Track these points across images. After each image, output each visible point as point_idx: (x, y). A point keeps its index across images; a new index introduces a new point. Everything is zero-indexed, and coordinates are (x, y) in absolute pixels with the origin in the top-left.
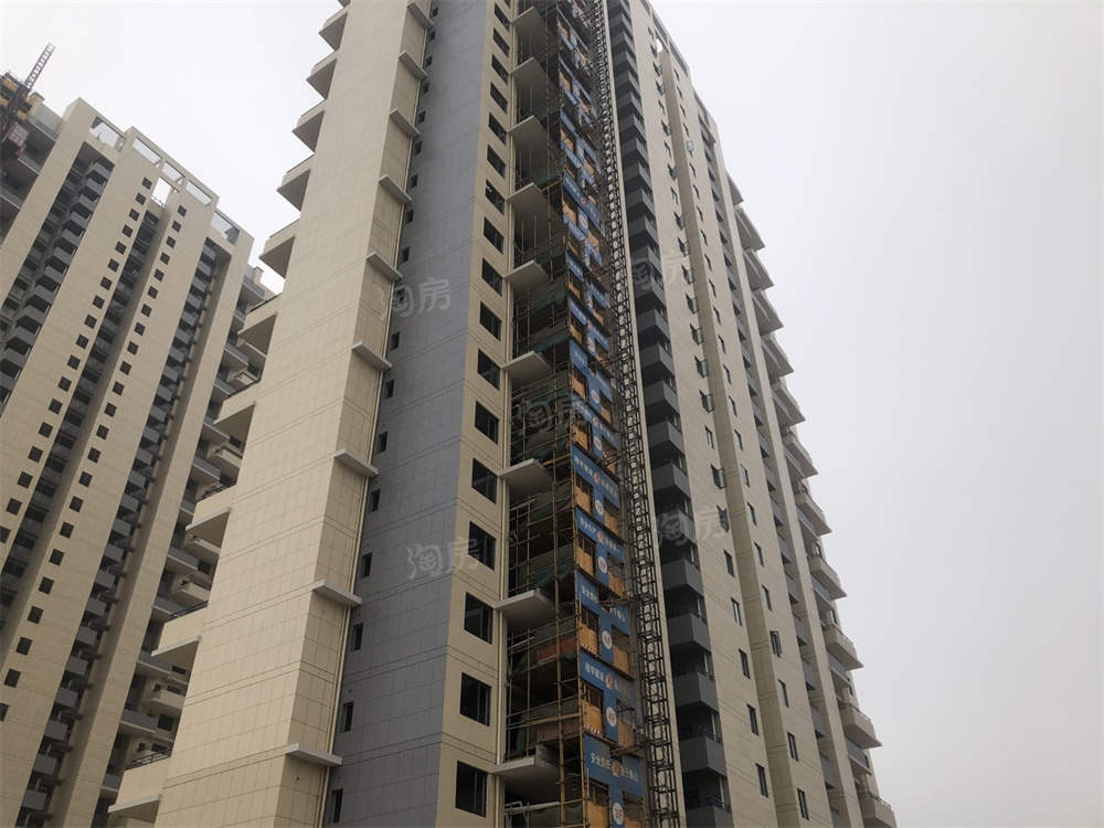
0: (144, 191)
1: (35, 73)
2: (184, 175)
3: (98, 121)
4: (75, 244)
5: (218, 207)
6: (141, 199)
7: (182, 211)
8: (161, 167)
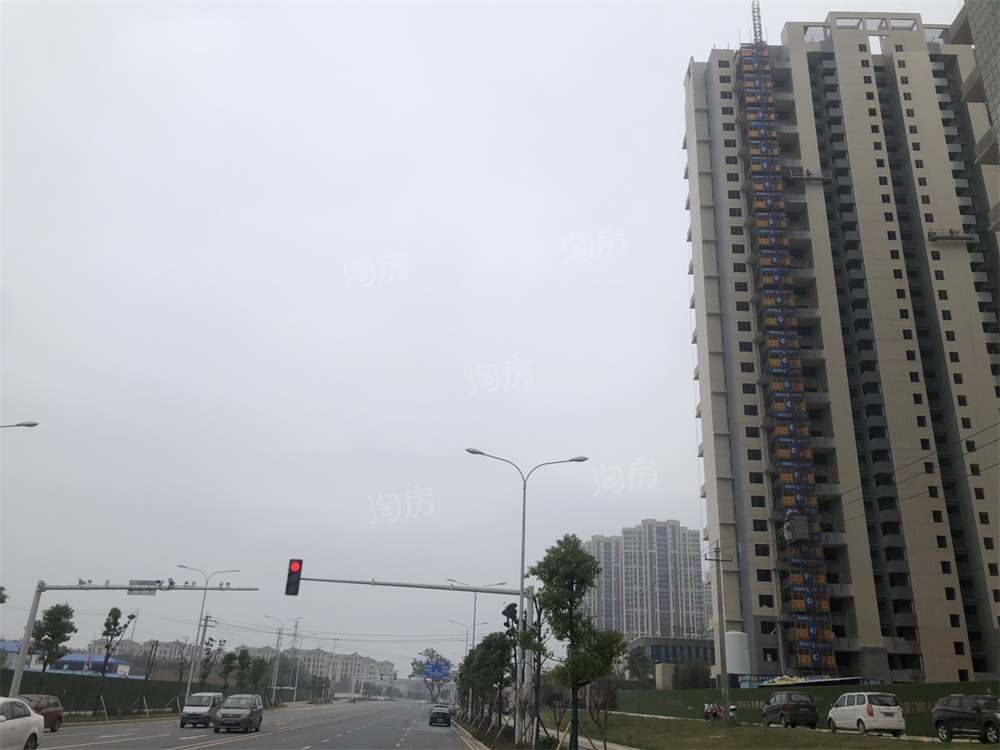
0: (863, 56)
1: (758, 32)
2: (884, 18)
3: (806, 27)
4: (842, 132)
5: (924, 22)
6: (865, 64)
7: (899, 48)
8: (865, 26)
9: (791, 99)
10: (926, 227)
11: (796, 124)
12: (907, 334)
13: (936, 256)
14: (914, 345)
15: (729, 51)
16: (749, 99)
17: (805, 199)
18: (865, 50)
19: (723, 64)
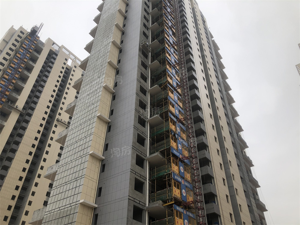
9: (38, 56)
10: (57, 116)
11: (35, 64)
12: (33, 146)
13: (56, 126)
14: (34, 150)
15: (26, 31)
16: (24, 45)
17: (24, 86)
18: (67, 61)
19: (21, 32)
